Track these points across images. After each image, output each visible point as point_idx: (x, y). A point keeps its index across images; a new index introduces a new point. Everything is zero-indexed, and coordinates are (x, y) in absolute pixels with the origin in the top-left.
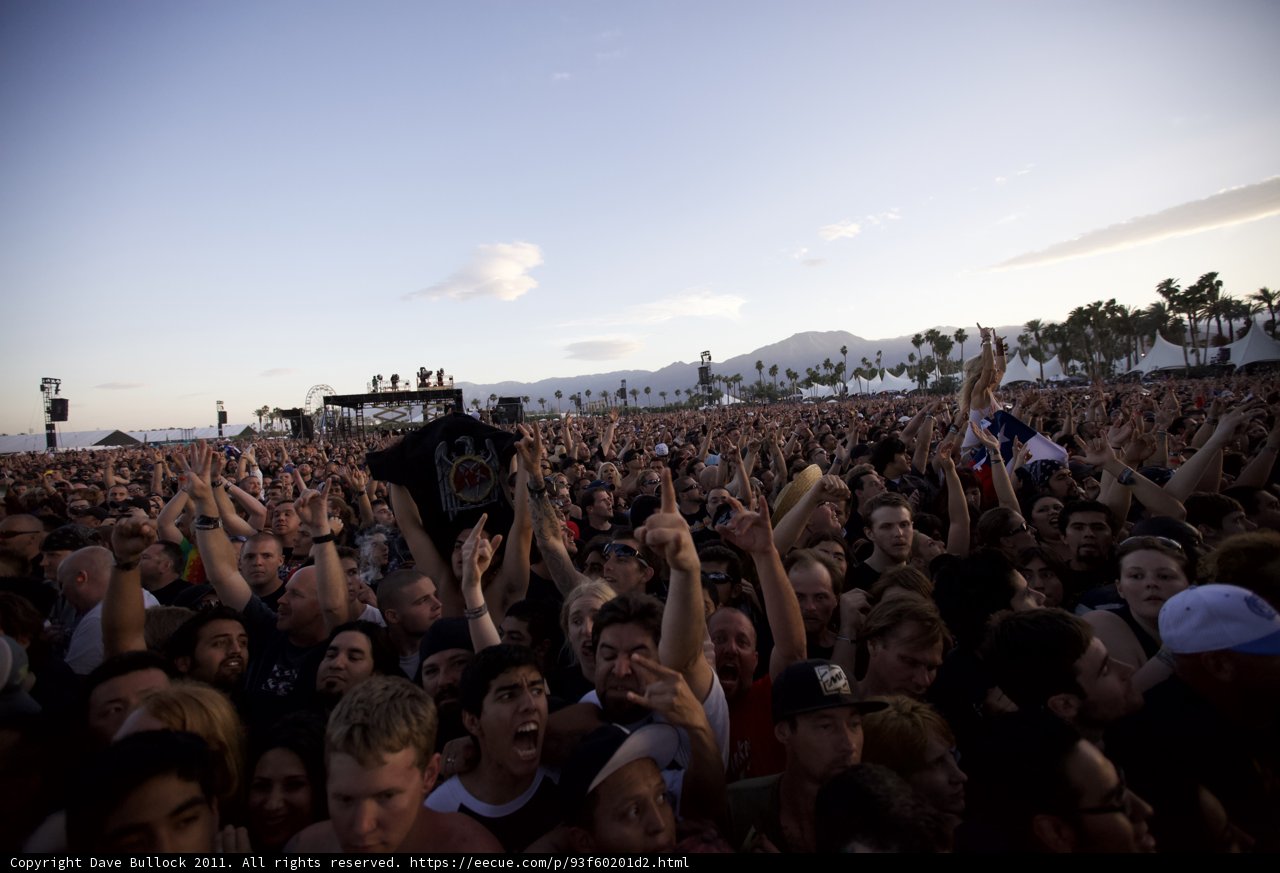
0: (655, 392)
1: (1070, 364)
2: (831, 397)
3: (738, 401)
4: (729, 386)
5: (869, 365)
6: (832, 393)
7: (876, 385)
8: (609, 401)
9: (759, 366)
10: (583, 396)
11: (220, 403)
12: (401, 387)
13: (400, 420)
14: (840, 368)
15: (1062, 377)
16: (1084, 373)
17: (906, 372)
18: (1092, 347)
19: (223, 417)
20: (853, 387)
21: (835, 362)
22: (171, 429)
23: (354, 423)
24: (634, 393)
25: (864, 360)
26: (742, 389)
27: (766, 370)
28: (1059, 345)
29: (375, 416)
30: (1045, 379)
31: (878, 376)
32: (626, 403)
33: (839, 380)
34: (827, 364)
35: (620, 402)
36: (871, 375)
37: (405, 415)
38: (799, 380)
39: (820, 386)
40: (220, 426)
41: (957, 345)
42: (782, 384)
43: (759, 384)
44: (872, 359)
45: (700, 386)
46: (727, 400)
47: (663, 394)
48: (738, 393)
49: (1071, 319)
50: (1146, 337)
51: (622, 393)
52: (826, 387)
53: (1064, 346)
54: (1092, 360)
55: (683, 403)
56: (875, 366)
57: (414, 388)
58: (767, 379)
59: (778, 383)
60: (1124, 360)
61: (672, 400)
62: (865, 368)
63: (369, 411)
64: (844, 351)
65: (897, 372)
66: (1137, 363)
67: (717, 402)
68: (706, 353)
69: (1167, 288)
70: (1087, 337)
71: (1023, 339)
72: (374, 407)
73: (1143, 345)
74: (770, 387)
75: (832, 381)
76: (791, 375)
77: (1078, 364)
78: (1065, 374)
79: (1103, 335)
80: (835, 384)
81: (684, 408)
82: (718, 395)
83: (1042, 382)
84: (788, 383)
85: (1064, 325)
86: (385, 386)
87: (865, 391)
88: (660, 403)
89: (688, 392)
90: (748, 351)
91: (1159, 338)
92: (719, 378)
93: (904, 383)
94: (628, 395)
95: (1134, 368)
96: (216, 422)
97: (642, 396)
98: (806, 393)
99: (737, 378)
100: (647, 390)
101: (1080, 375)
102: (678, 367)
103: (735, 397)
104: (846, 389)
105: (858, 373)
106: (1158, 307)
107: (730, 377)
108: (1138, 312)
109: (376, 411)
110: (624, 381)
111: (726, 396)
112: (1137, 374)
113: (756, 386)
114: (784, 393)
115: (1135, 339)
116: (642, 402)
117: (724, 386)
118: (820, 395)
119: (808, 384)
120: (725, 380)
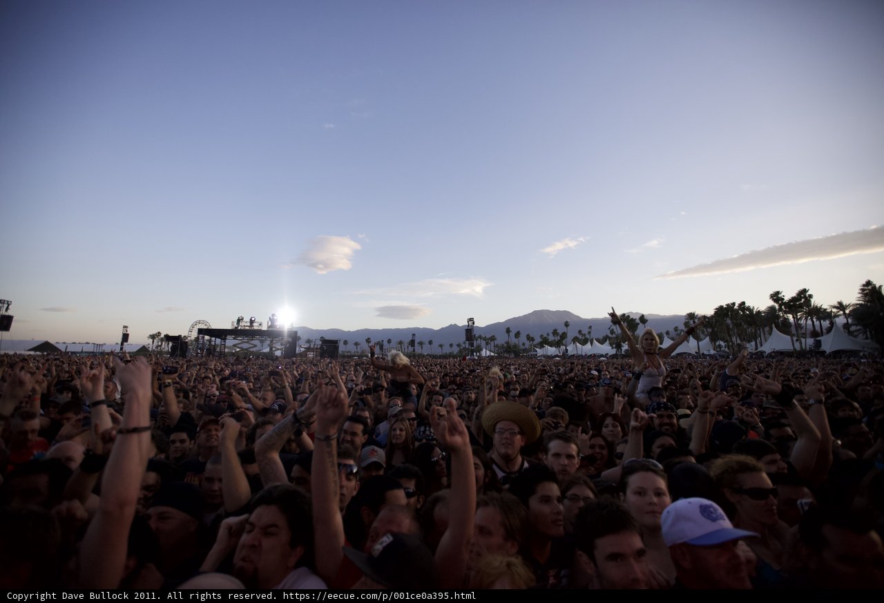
0: (436, 344)
1: (717, 343)
2: (557, 356)
3: (492, 354)
4: (487, 344)
5: (585, 335)
6: (558, 353)
7: (587, 349)
8: (403, 348)
9: (508, 331)
10: (385, 343)
11: (125, 327)
12: (256, 326)
13: (251, 350)
14: (564, 336)
15: (712, 352)
16: (727, 350)
17: (608, 342)
18: (731, 333)
19: (125, 337)
20: (571, 349)
21: (560, 332)
22: (87, 343)
23: (218, 349)
24: (421, 343)
25: (580, 332)
26: (496, 346)
27: (512, 334)
28: (710, 330)
29: (234, 346)
30: (701, 352)
31: (589, 343)
32: (414, 350)
33: (563, 344)
34: (555, 332)
35: (411, 349)
36: (584, 342)
37: (255, 346)
38: (535, 342)
39: (549, 347)
40: (122, 344)
41: (641, 326)
42: (524, 344)
43: (507, 343)
44: (585, 331)
45: (467, 342)
46: (485, 353)
47: (441, 346)
48: (493, 349)
49: (716, 313)
50: (767, 329)
51: (412, 343)
52: (554, 349)
53: (712, 331)
54: (732, 341)
55: (455, 353)
56: (587, 336)
57: (264, 328)
58: (514, 341)
59: (521, 344)
60: (753, 343)
61: (447, 350)
62: (580, 337)
63: (230, 341)
64: (567, 324)
65: (602, 342)
66: (761, 345)
67: (478, 354)
68: (471, 320)
69: (776, 297)
70: (728, 326)
71: (686, 324)
72: (234, 339)
73: (764, 334)
74: (515, 346)
75: (557, 344)
76: (530, 338)
77: (722, 343)
78: (714, 350)
79: (738, 325)
80: (560, 347)
81: (454, 357)
82: (479, 349)
83: (699, 355)
84: (528, 344)
85: (712, 316)
86: (245, 325)
87: (580, 353)
88: (438, 352)
89: (459, 345)
90: (502, 320)
91: (774, 329)
92: (480, 337)
93: (606, 349)
94: (416, 345)
95: (760, 349)
96: (120, 341)
97: (426, 347)
98: (540, 352)
99: (493, 338)
100: (430, 343)
101: (724, 351)
102: (453, 328)
103: (490, 351)
104: (567, 350)
105: (575, 340)
106: (772, 309)
107: (488, 337)
108: (759, 312)
109: (236, 342)
110: (414, 335)
111: (484, 350)
112: (762, 353)
113: (506, 345)
114: (525, 350)
115: (759, 329)
116: (426, 351)
117: (483, 343)
118: (549, 354)
119: (541, 345)
120: (485, 339)
